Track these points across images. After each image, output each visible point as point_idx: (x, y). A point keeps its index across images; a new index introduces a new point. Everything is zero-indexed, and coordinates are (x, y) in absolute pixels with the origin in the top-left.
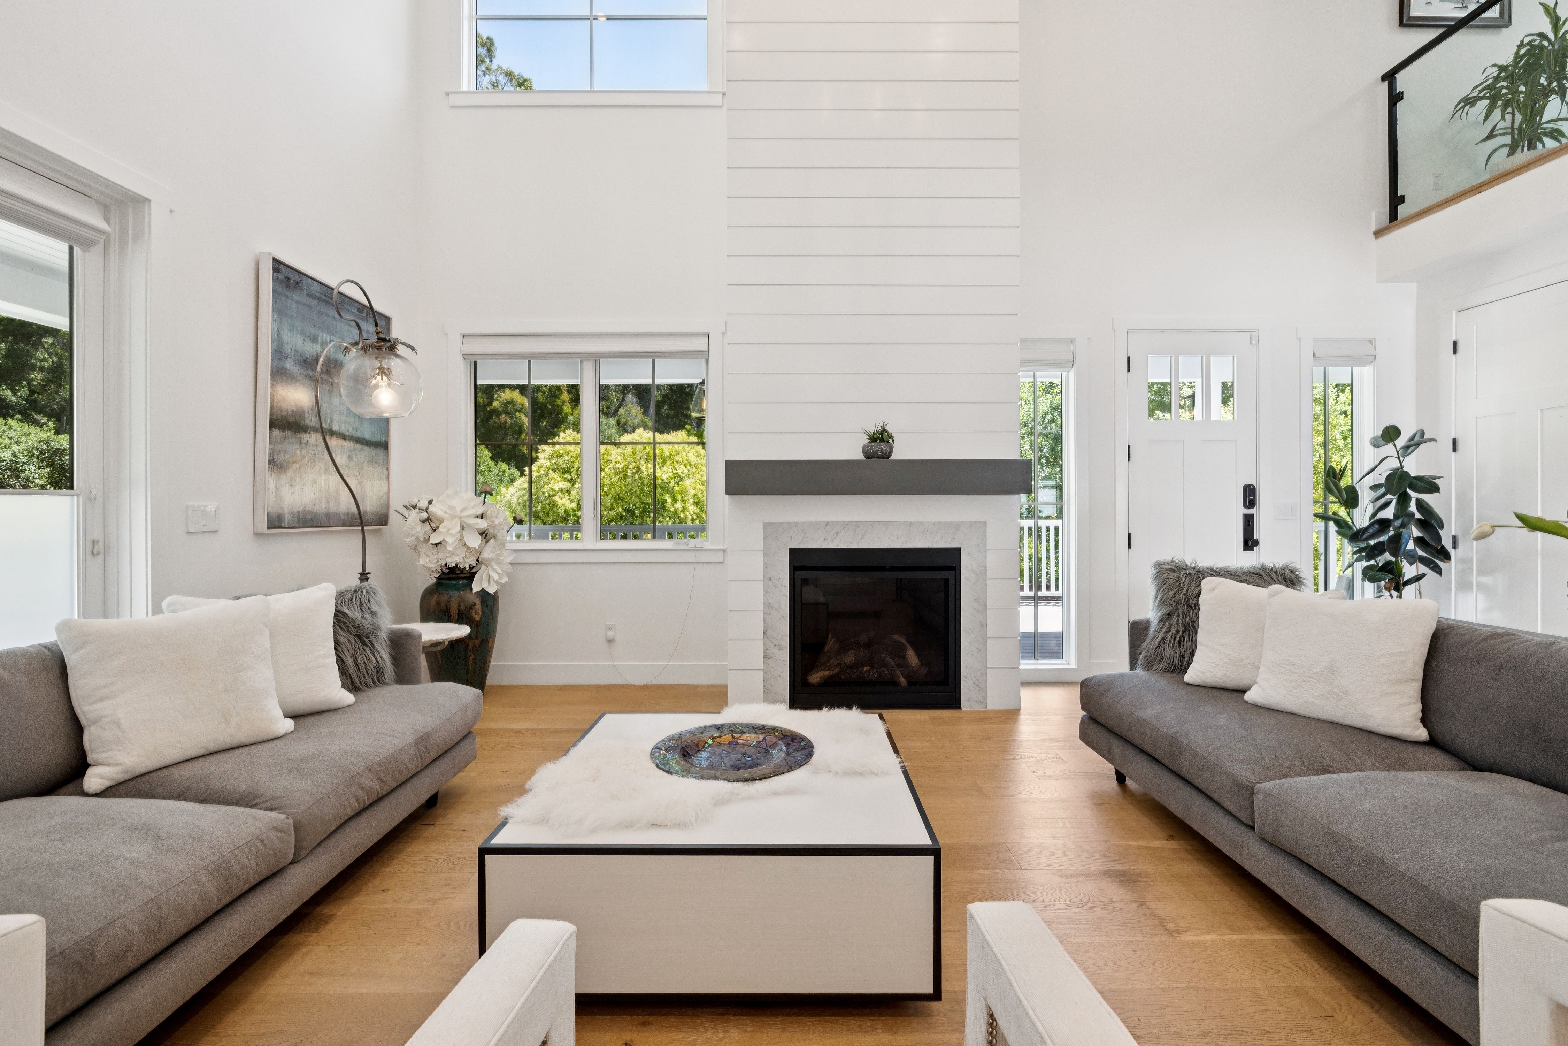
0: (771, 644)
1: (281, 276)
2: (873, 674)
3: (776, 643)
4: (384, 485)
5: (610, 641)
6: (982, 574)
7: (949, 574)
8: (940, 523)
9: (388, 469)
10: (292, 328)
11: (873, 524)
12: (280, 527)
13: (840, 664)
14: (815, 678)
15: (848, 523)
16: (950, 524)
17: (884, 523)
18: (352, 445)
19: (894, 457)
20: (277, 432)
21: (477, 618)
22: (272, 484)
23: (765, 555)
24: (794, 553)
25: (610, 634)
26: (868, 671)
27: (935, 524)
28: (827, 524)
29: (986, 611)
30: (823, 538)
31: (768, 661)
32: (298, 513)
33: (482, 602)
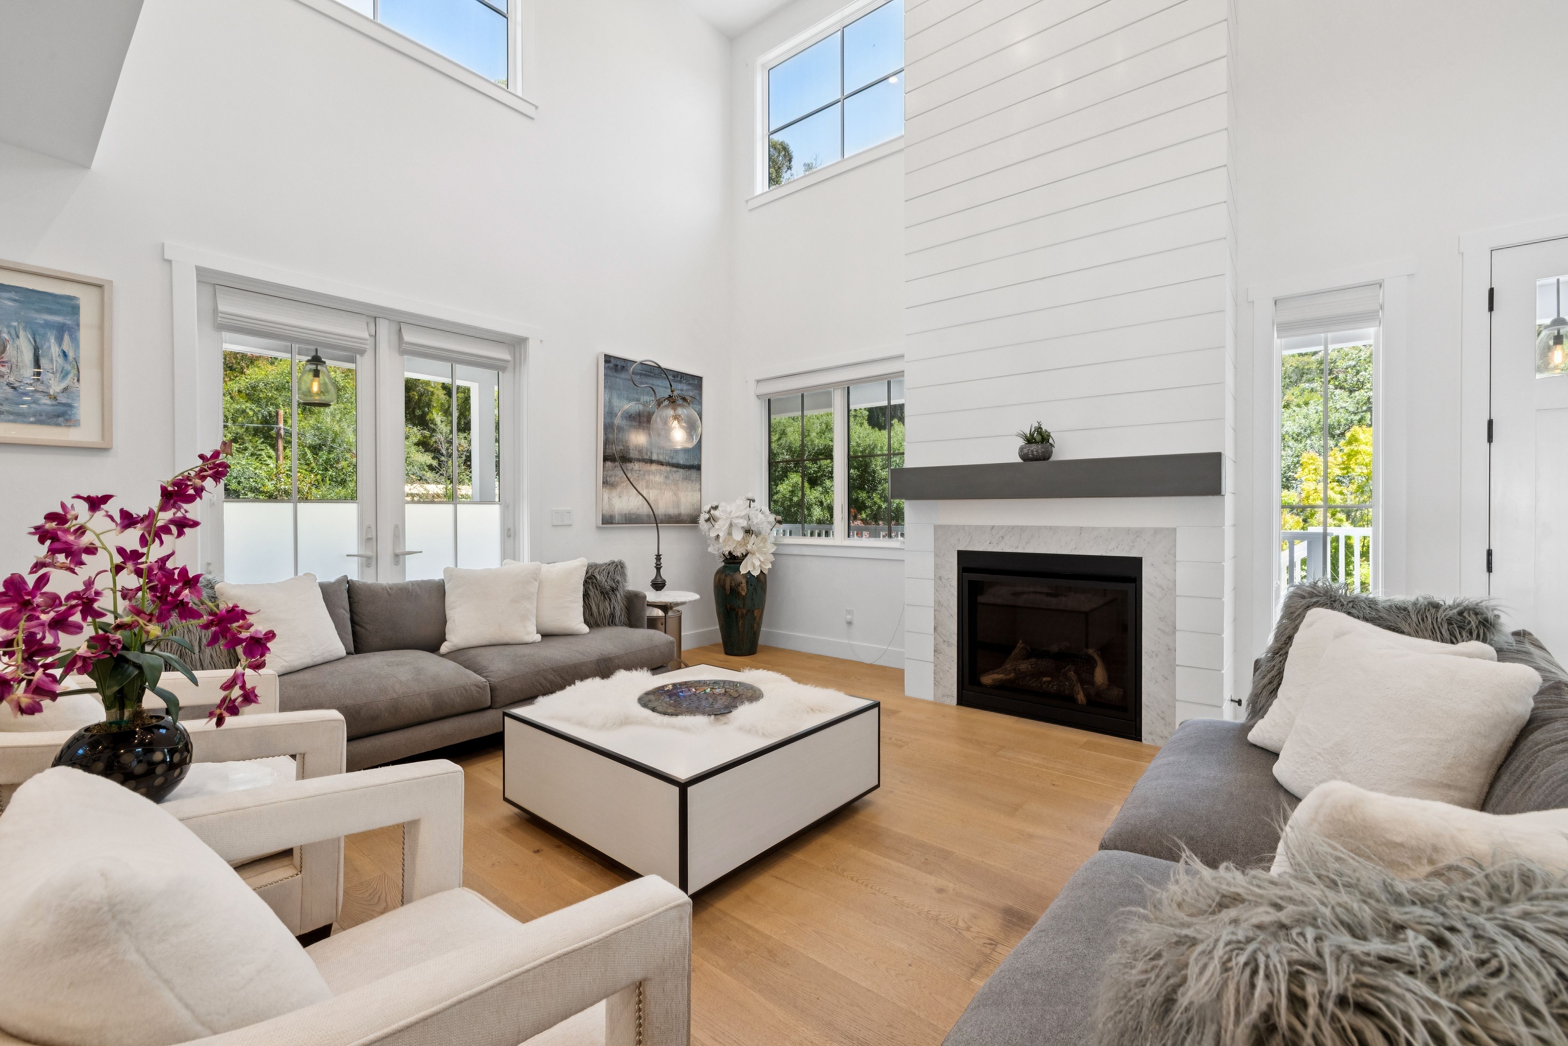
0: (941, 640)
1: (611, 365)
2: (1052, 686)
3: (946, 640)
4: (697, 495)
5: (849, 623)
6: (1170, 590)
7: (1129, 587)
8: (1116, 529)
9: (700, 484)
10: (619, 397)
11: (1039, 528)
12: (612, 523)
13: (1014, 670)
14: (987, 679)
15: (1013, 527)
16: (1128, 531)
17: (1051, 528)
18: (668, 468)
19: (1054, 458)
20: (609, 464)
21: (743, 593)
22: (606, 496)
23: (936, 555)
24: (963, 556)
25: (849, 617)
26: (1049, 682)
27: (1109, 529)
28: (993, 527)
29: (1174, 633)
30: (988, 542)
31: (938, 655)
32: (625, 514)
33: (747, 582)
